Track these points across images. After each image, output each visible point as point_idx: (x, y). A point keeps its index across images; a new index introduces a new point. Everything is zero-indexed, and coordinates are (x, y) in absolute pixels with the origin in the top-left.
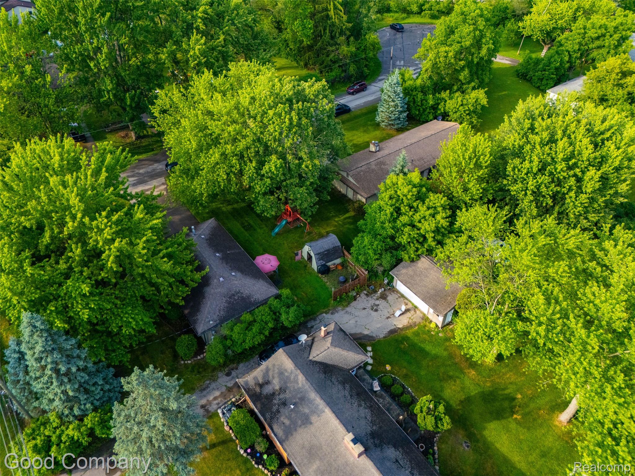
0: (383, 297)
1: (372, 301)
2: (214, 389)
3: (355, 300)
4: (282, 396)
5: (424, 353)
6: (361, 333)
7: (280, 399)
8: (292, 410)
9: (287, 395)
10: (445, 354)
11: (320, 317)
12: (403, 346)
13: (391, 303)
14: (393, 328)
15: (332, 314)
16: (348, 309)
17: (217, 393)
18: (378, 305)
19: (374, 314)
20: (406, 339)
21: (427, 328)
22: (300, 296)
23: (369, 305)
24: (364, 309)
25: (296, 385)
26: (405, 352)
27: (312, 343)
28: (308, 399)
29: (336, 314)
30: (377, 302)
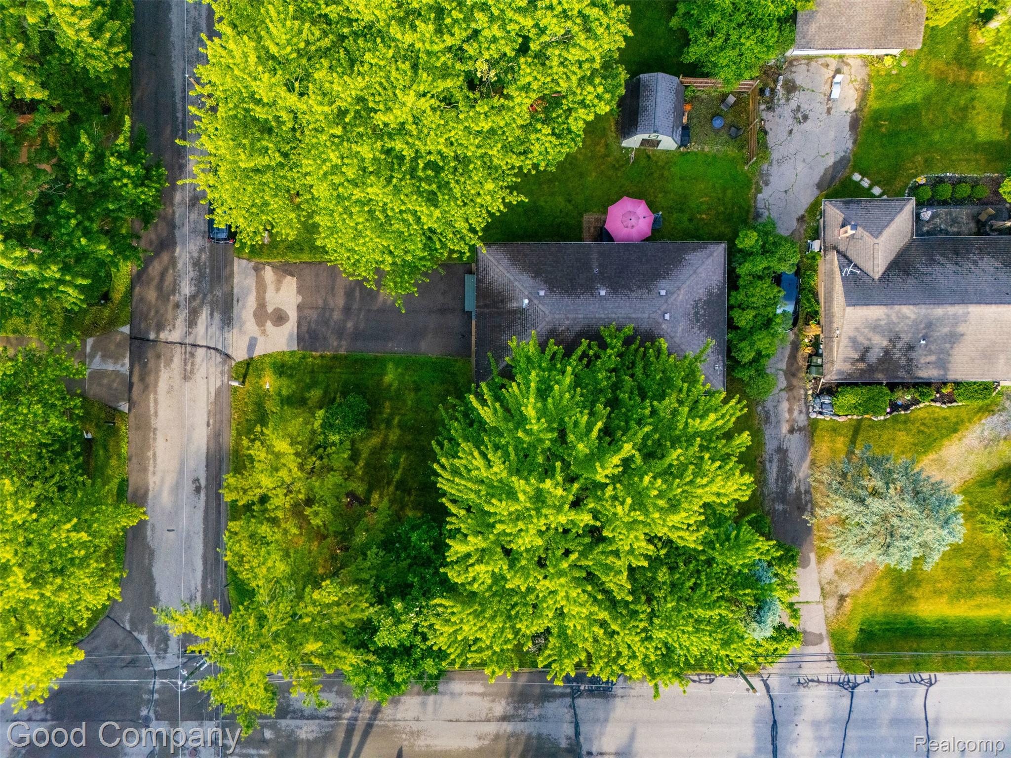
0: (791, 88)
1: (785, 111)
2: (775, 407)
3: (766, 133)
4: (899, 346)
5: (910, 110)
6: (826, 170)
7: (900, 350)
8: (926, 345)
9: (906, 338)
10: (931, 82)
11: (760, 204)
12: (883, 130)
13: (810, 86)
14: (848, 119)
15: (767, 184)
16: (775, 155)
17: (785, 405)
18: (799, 108)
19: (808, 126)
20: (877, 116)
21: (883, 73)
22: (704, 207)
23: (790, 121)
24: (791, 132)
25: (907, 321)
26: (893, 135)
27: (845, 256)
28: (938, 319)
29: (771, 178)
30: (793, 104)
